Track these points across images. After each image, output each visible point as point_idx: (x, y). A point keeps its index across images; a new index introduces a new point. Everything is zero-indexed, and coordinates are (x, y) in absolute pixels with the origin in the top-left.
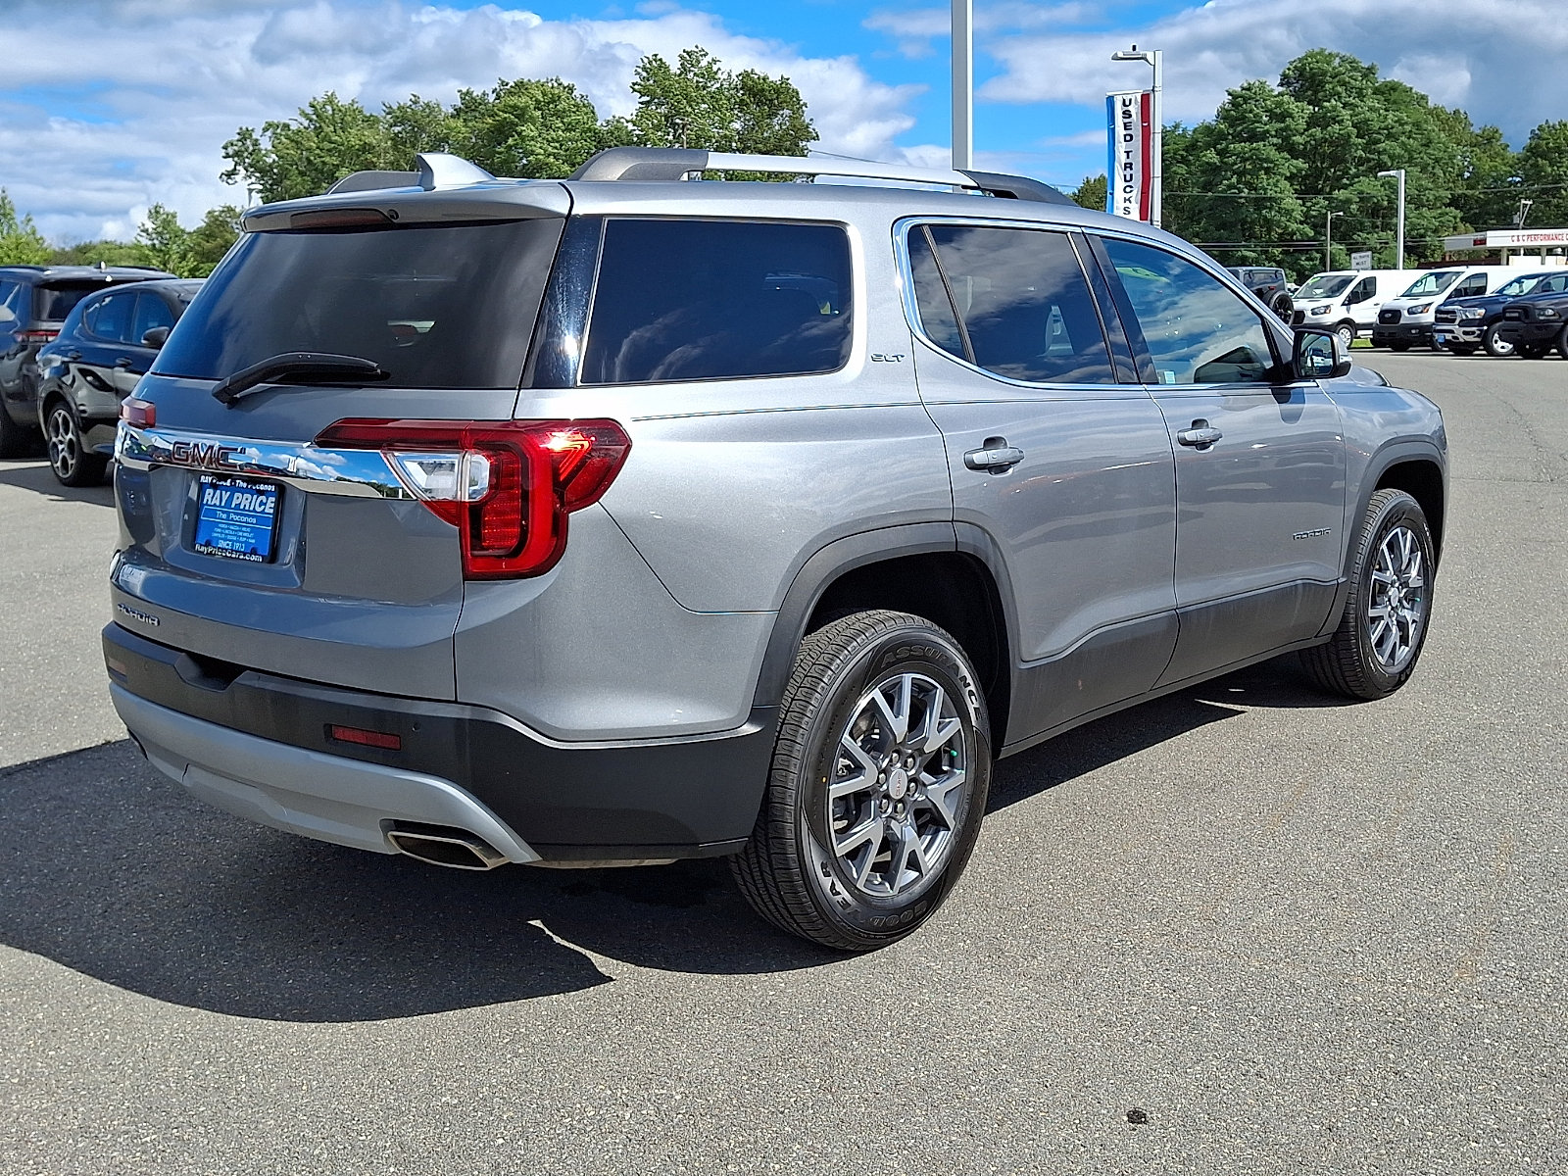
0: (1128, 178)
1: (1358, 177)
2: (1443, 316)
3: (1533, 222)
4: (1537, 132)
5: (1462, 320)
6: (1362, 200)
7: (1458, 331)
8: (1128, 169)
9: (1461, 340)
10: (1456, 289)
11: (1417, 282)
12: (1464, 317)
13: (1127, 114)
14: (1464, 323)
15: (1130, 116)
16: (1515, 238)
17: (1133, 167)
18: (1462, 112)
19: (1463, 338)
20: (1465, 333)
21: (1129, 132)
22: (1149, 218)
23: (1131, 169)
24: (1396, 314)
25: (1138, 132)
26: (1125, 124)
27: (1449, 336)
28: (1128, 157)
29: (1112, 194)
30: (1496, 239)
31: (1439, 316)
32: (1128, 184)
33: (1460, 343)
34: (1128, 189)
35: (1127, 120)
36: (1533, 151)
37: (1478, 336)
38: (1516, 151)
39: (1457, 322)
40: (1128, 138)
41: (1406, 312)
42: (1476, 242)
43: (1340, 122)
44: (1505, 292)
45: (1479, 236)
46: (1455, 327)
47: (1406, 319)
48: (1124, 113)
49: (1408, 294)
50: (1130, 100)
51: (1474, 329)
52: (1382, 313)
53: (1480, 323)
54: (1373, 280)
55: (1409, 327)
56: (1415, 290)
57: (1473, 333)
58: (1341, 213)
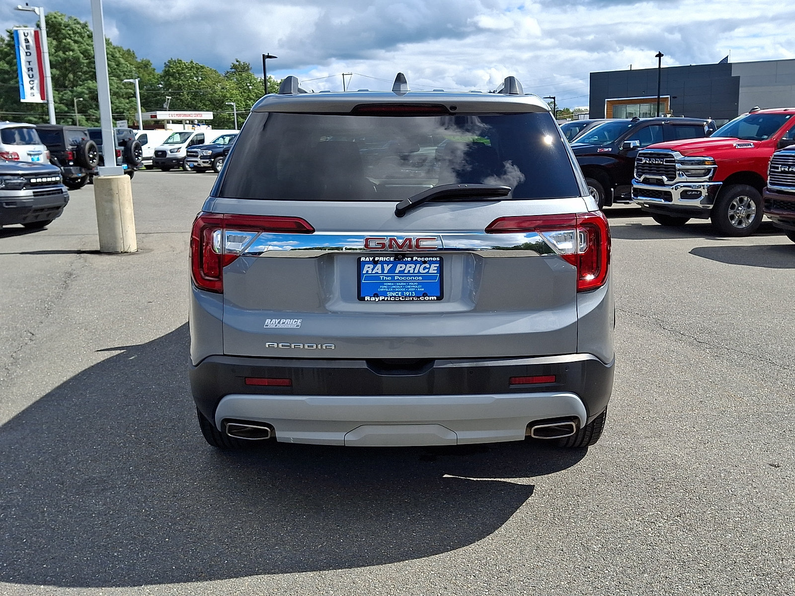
0: (31, 76)
1: (87, 80)
2: (191, 154)
3: (172, 108)
4: (167, 63)
5: (201, 156)
6: (90, 92)
7: (200, 161)
8: (30, 71)
9: (202, 166)
10: (191, 141)
11: (170, 137)
12: (202, 155)
13: (27, 41)
14: (202, 157)
15: (28, 42)
16: (171, 115)
17: (33, 70)
18: (132, 51)
19: (203, 165)
20: (204, 162)
21: (28, 51)
22: (46, 99)
23: (32, 71)
24: (164, 153)
25: (33, 51)
26: (26, 46)
27: (196, 164)
28: (29, 64)
29: (23, 85)
30: (161, 115)
31: (189, 154)
32: (32, 79)
33: (201, 167)
34: (32, 83)
35: (27, 44)
36: (167, 73)
37: (210, 164)
38: (159, 72)
39: (199, 157)
40: (28, 54)
41: (169, 152)
42: (152, 117)
43: (73, 50)
44: (216, 143)
45: (153, 113)
46: (198, 159)
47: (169, 155)
48: (25, 40)
49: (166, 143)
50: (28, 34)
51: (208, 160)
52: (156, 152)
53: (210, 157)
54: (145, 136)
55: (171, 159)
56: (170, 141)
57: (208, 162)
58: (81, 99)
